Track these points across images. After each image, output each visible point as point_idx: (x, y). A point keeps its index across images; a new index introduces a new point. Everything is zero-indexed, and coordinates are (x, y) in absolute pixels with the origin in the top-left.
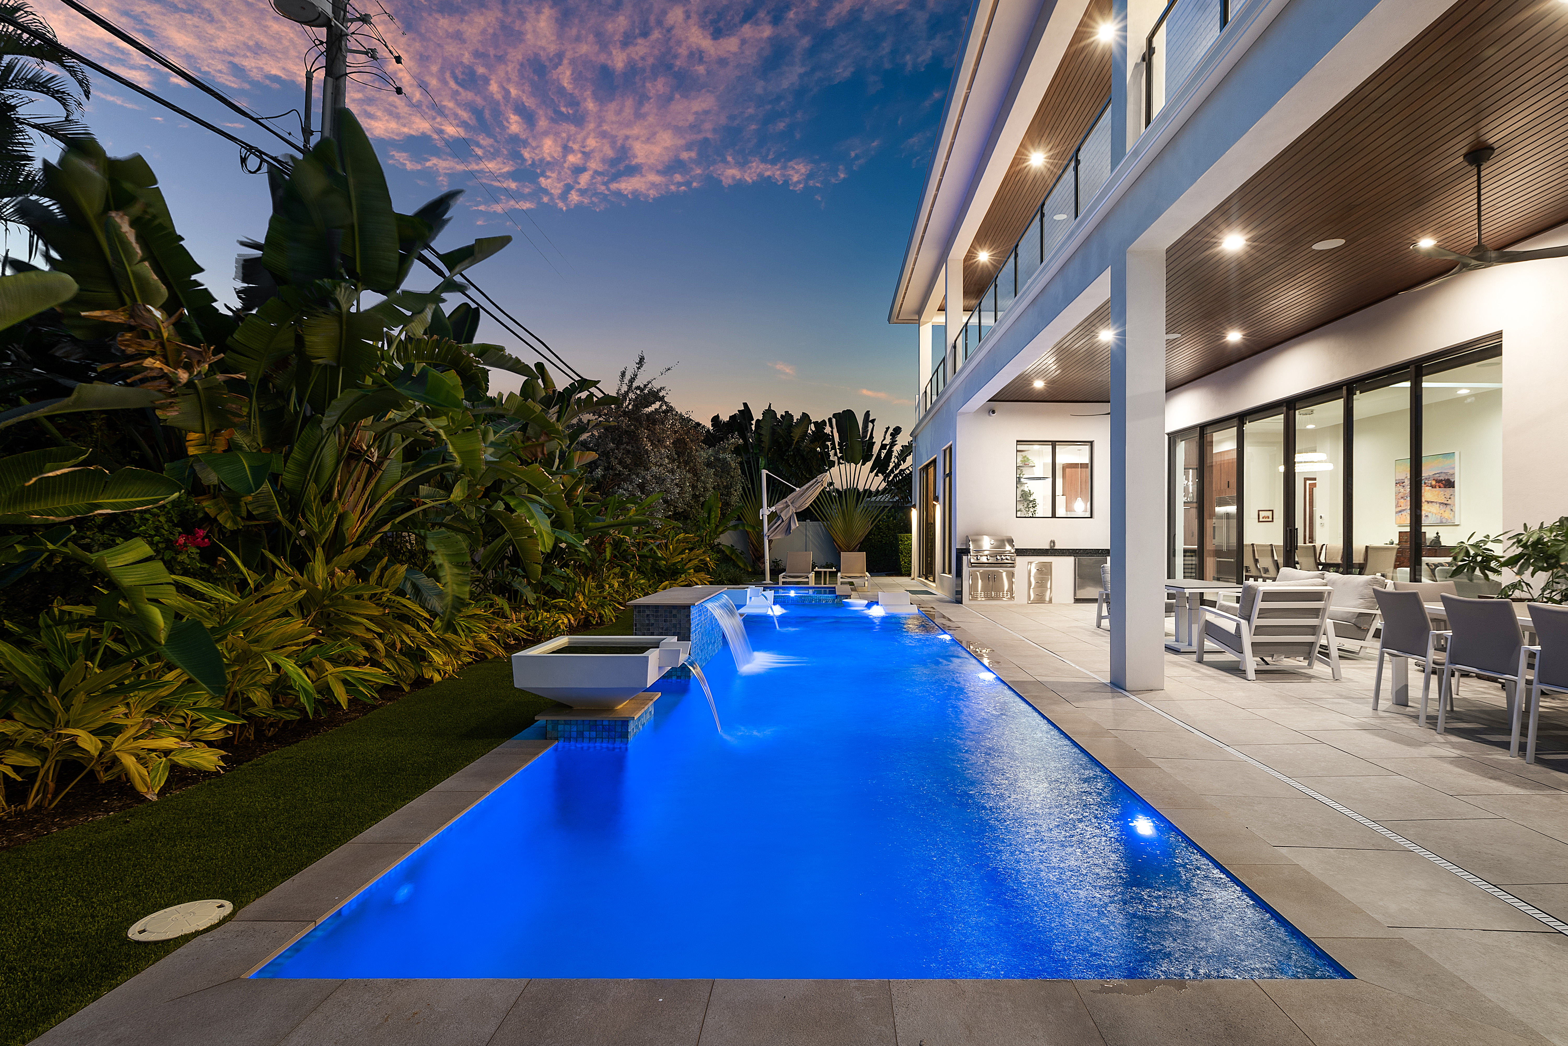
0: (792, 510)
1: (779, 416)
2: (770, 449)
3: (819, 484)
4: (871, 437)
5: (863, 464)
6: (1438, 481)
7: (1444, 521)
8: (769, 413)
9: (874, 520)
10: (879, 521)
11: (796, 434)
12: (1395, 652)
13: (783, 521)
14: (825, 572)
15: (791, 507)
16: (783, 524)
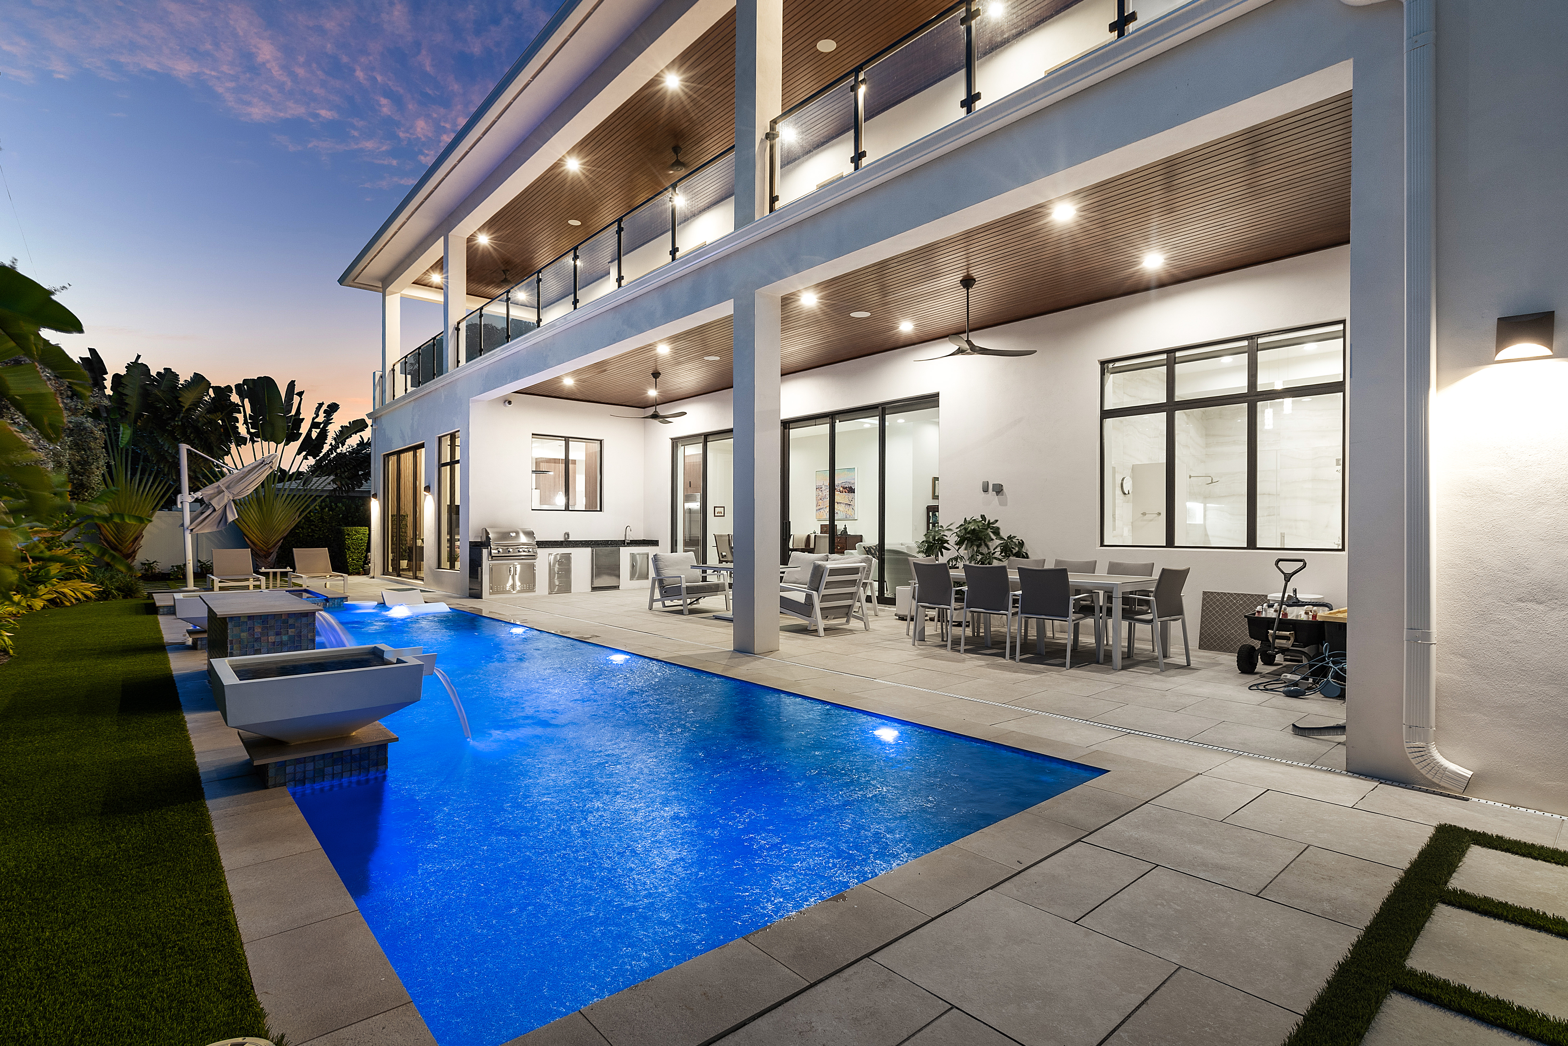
0: (227, 497)
1: (153, 373)
2: (139, 416)
3: (267, 466)
4: (298, 411)
5: (286, 444)
6: (844, 488)
7: (848, 516)
8: (137, 368)
9: (303, 511)
10: (309, 513)
11: (187, 400)
12: (927, 605)
13: (214, 510)
14: (275, 574)
15: (226, 493)
16: (215, 514)
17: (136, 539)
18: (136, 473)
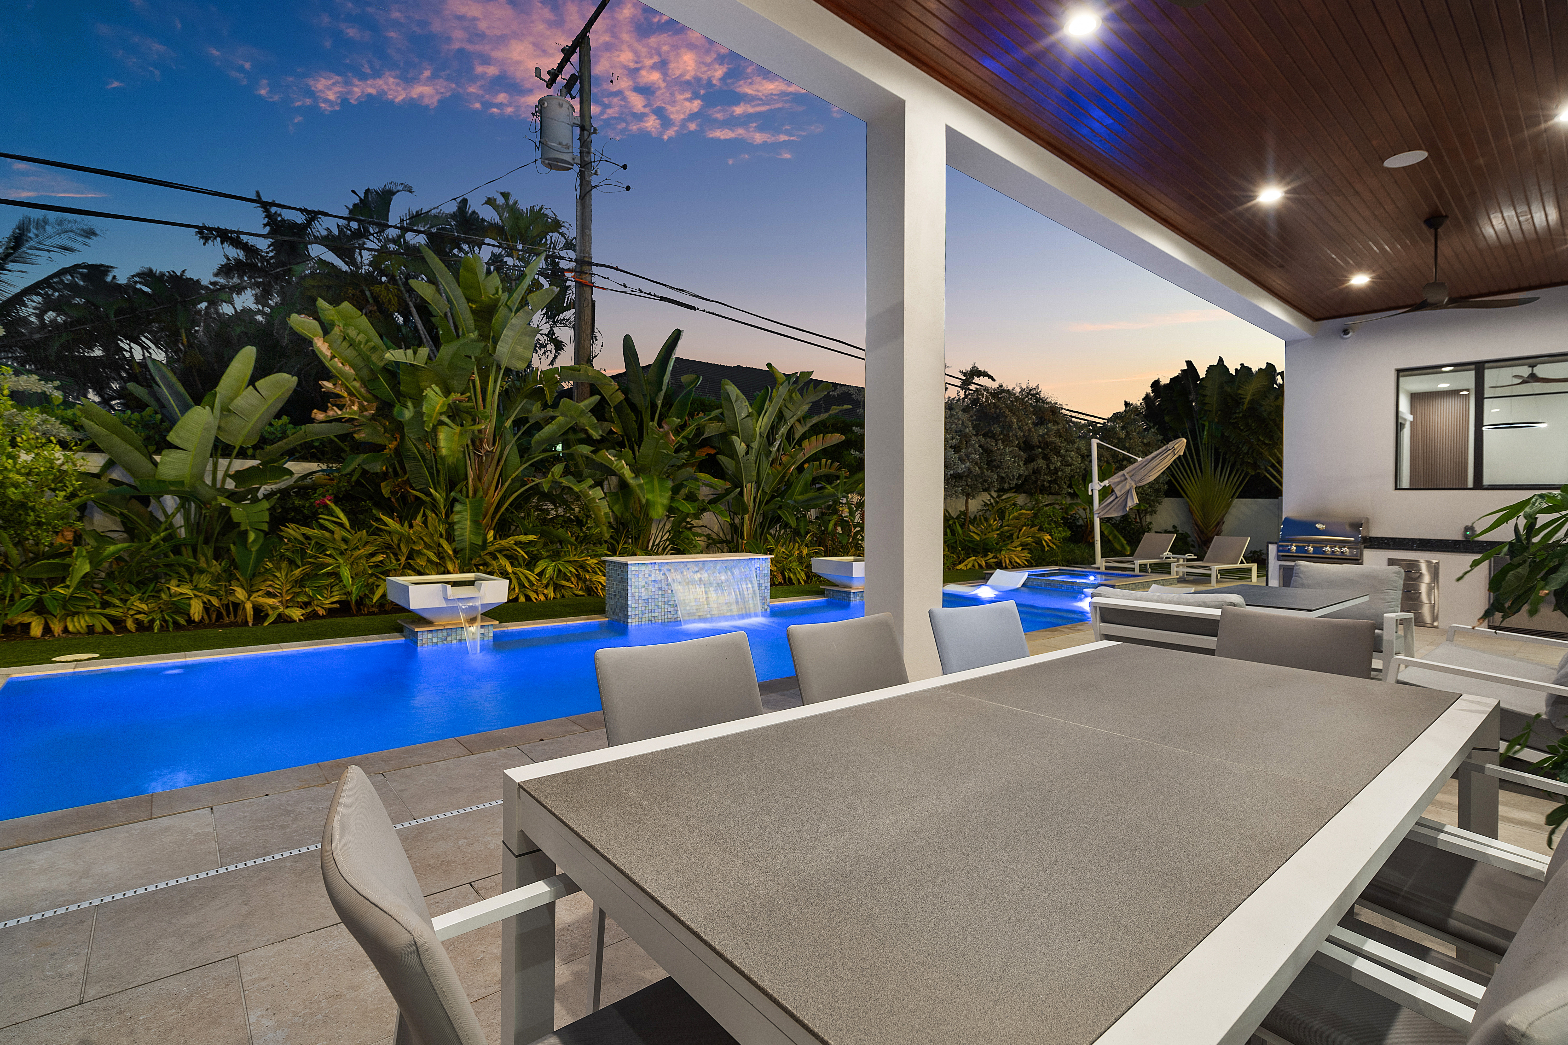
0: (1130, 484)
3: (1169, 452)
13: (1119, 497)
15: (1129, 480)
16: (1117, 500)
17: (1218, 524)
18: (1218, 466)
